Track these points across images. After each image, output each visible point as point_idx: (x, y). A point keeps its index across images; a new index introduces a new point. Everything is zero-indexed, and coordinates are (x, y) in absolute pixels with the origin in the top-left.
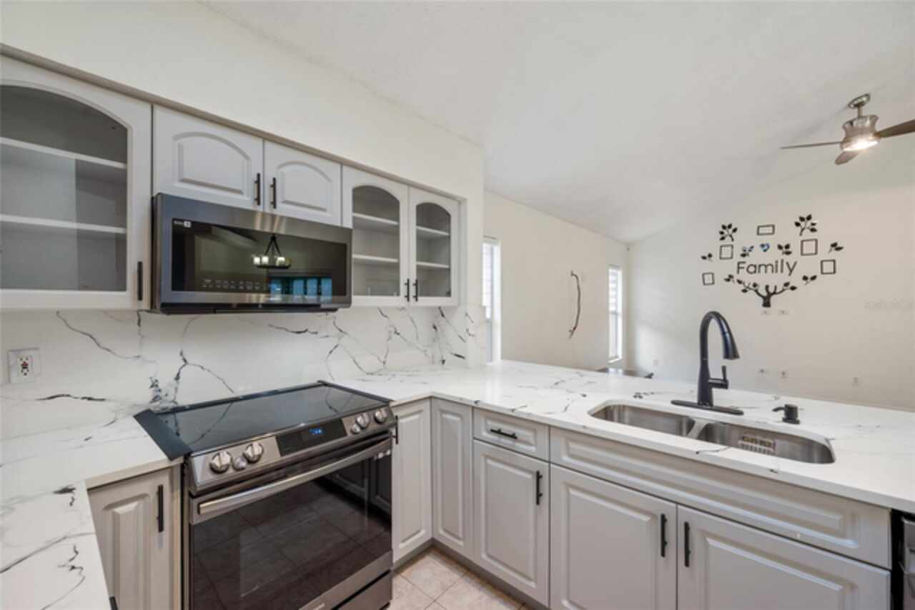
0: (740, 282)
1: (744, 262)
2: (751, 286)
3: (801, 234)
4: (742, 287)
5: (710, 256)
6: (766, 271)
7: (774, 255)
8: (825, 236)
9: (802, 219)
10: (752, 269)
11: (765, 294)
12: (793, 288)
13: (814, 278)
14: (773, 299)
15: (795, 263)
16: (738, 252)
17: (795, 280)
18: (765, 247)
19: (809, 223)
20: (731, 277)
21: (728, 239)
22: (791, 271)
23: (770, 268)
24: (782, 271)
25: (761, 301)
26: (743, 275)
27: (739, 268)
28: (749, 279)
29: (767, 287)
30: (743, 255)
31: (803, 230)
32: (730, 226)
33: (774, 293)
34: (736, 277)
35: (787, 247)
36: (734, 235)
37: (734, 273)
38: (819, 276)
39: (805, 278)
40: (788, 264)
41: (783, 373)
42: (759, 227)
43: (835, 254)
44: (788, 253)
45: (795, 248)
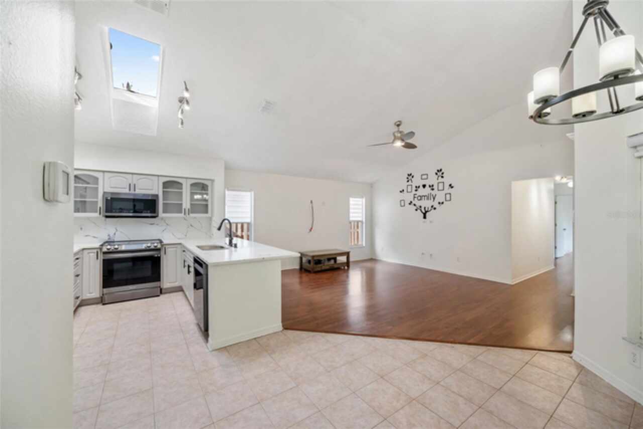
0: (415, 205)
1: (416, 194)
2: (419, 207)
3: (438, 179)
4: (415, 208)
5: (403, 191)
6: (424, 199)
7: (427, 191)
8: (447, 180)
9: (438, 171)
10: (419, 198)
11: (424, 211)
12: (435, 209)
13: (443, 203)
14: (427, 214)
15: (436, 195)
16: (414, 188)
17: (436, 205)
18: (424, 186)
19: (441, 173)
20: (411, 202)
21: (410, 181)
22: (434, 199)
23: (426, 198)
24: (431, 199)
25: (422, 215)
26: (416, 202)
27: (415, 197)
28: (418, 203)
29: (425, 208)
30: (416, 190)
31: (439, 176)
32: (411, 175)
33: (428, 211)
34: (414, 202)
35: (433, 186)
36: (413, 179)
37: (412, 200)
38: (445, 203)
39: (439, 203)
40: (433, 195)
41: (431, 255)
42: (422, 175)
43: (451, 190)
44: (433, 189)
45: (435, 187)
